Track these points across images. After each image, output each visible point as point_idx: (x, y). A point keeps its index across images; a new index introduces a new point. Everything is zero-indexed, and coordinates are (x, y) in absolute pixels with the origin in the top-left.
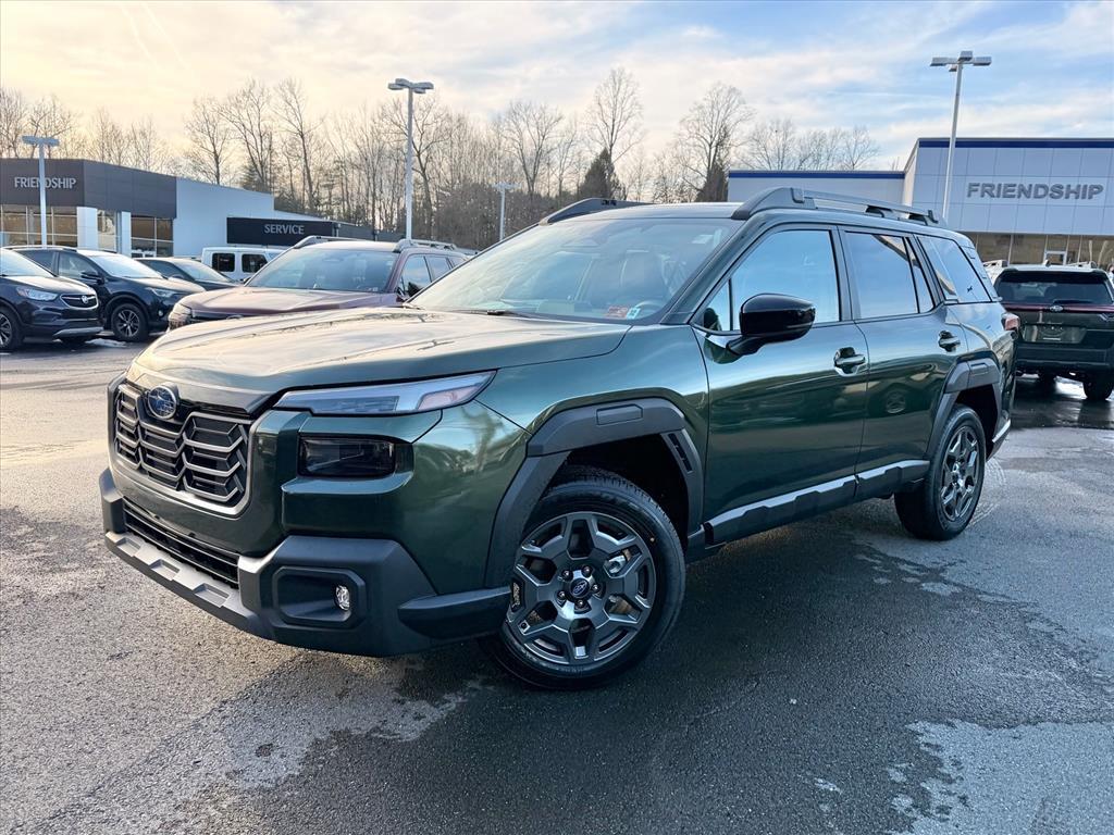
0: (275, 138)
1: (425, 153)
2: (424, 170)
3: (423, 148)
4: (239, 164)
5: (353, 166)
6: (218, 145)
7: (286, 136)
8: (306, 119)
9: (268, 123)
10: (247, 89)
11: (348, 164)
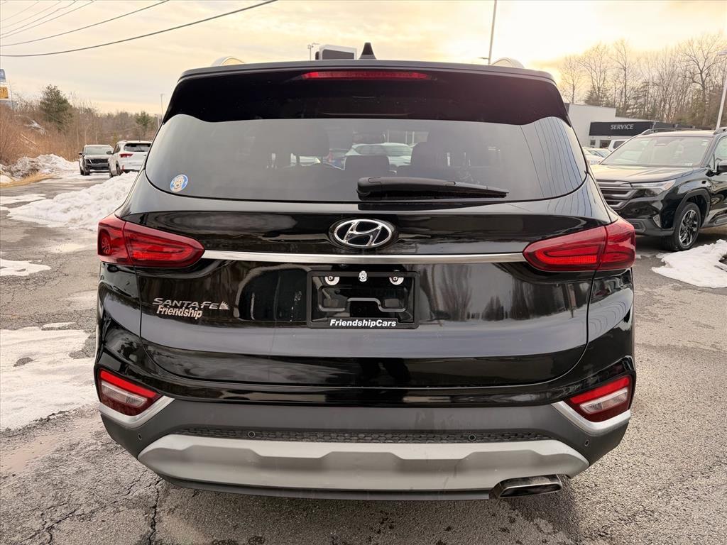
0: (609, 73)
1: (706, 72)
2: (703, 82)
3: (705, 68)
4: (586, 89)
5: (654, 84)
6: (576, 81)
7: (615, 70)
8: (628, 60)
9: (605, 64)
10: (595, 47)
11: (651, 84)
